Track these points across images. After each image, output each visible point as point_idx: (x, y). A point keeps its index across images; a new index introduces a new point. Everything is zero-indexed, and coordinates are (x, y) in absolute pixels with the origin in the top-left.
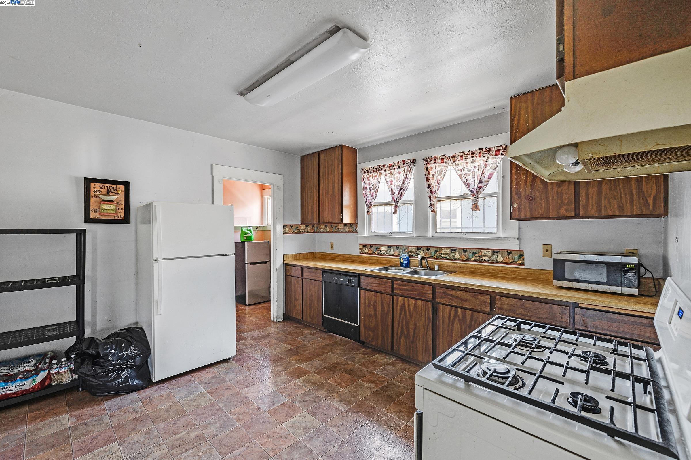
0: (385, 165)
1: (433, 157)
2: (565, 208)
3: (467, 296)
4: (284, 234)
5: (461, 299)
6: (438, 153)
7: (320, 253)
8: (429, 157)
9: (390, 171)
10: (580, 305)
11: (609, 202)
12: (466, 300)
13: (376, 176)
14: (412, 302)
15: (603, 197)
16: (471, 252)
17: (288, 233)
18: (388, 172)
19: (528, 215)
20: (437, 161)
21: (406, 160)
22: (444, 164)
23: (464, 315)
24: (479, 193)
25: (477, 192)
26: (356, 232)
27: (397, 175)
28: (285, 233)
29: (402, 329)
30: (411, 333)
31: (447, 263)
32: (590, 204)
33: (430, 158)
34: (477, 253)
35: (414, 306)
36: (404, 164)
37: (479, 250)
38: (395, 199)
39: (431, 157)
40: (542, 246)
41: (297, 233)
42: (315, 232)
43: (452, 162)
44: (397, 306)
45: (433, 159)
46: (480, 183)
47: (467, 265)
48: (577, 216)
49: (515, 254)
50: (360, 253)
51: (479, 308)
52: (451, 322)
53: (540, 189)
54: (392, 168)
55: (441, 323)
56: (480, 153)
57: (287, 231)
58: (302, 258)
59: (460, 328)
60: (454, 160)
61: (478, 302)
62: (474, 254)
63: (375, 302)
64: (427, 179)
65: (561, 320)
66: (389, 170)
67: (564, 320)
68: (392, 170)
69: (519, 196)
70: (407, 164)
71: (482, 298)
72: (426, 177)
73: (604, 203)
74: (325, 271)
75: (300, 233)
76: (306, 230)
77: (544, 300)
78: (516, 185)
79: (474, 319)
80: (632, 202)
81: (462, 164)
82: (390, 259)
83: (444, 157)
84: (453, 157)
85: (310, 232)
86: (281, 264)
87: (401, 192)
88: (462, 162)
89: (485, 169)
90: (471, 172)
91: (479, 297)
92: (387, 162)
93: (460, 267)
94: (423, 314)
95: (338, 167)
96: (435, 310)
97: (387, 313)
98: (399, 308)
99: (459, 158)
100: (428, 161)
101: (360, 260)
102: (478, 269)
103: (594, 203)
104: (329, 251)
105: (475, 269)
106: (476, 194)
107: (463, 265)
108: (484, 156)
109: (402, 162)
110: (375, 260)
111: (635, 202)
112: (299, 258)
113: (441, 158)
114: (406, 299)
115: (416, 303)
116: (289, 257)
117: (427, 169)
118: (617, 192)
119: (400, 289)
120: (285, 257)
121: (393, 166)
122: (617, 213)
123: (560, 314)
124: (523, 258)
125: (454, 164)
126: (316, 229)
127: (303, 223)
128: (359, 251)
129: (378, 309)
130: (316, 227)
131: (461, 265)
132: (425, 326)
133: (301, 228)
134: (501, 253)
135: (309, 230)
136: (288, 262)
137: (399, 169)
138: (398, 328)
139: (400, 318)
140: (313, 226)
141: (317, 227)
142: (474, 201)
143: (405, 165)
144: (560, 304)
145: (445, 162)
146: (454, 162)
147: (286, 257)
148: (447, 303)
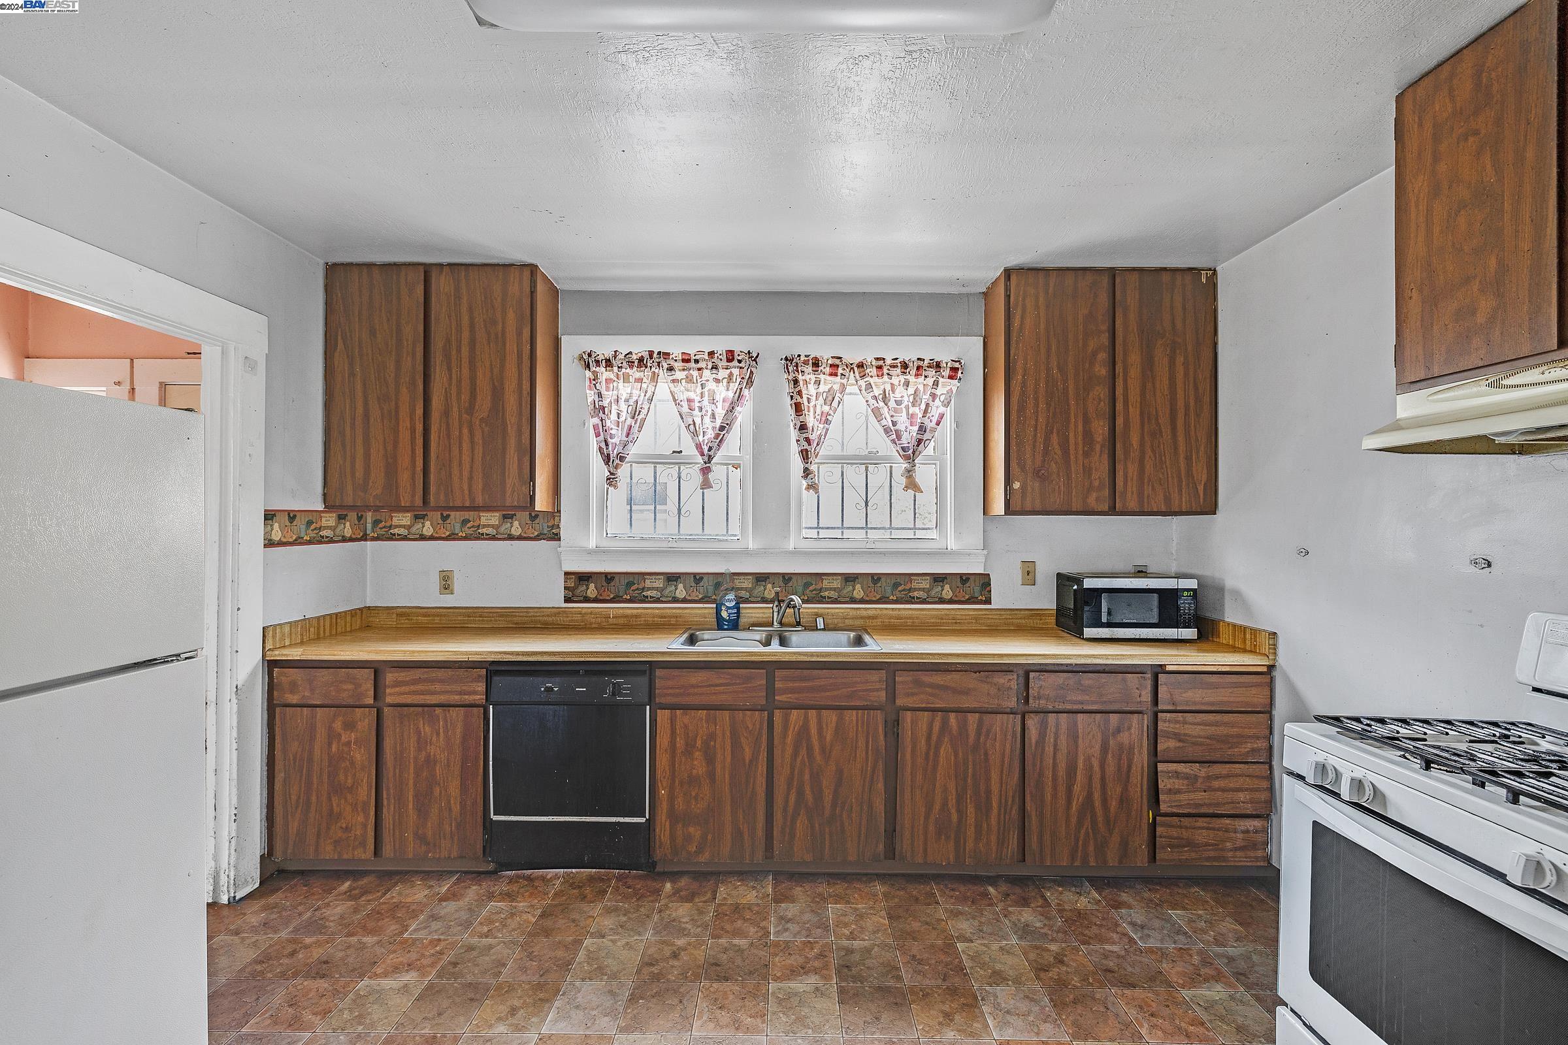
0: (668, 354)
1: (811, 357)
2: (1094, 495)
3: (970, 680)
4: (265, 546)
5: (956, 691)
6: (824, 348)
7: (393, 608)
8: (799, 356)
9: (686, 372)
10: (1169, 668)
11: (1153, 489)
12: (966, 692)
13: (640, 380)
14: (831, 717)
15: (1146, 481)
16: (888, 581)
17: (281, 544)
18: (679, 375)
19: (1038, 507)
20: (820, 368)
21: (737, 349)
22: (838, 379)
23: (963, 726)
24: (917, 453)
25: (914, 453)
26: (556, 537)
27: (712, 385)
28: (269, 544)
29: (800, 794)
30: (828, 798)
31: (837, 611)
32: (1129, 489)
33: (803, 358)
34: (902, 582)
35: (836, 727)
36: (729, 360)
37: (907, 577)
38: (706, 449)
39: (806, 356)
40: (1019, 565)
41: (309, 542)
42: (364, 538)
43: (858, 377)
44: (784, 735)
45: (811, 362)
46: (919, 432)
47: (885, 612)
48: (1113, 511)
49: (975, 581)
50: (567, 600)
51: (993, 704)
52: (933, 747)
53: (1057, 457)
54: (692, 364)
55: (908, 756)
56: (918, 368)
57: (277, 535)
58: (327, 633)
59: (953, 758)
60: (862, 374)
61: (993, 691)
62: (896, 585)
63: (712, 737)
64: (798, 408)
65: (1139, 699)
66: (684, 370)
67: (1143, 699)
68: (691, 372)
69: (1023, 468)
70: (740, 361)
71: (1001, 681)
72: (795, 403)
73: (1148, 490)
74: (495, 670)
75: (321, 541)
76: (338, 531)
77: (1110, 667)
78: (1018, 445)
79: (984, 730)
80: (1180, 491)
81: (880, 384)
82: (678, 611)
83: (837, 362)
84: (861, 365)
85: (351, 540)
86: (256, 662)
87: (723, 433)
88: (881, 381)
89: (931, 403)
90: (903, 406)
91: (996, 680)
92: (676, 346)
93: (869, 617)
94: (861, 743)
95: (519, 334)
96: (894, 726)
97: (751, 761)
98: (790, 739)
99: (874, 371)
100: (797, 366)
101: (570, 621)
102: (907, 618)
103: (1134, 489)
104: (433, 599)
105: (901, 618)
106: (912, 455)
107: (874, 612)
108: (926, 377)
109: (725, 354)
110: (626, 616)
111: (1184, 491)
112: (318, 634)
113: (830, 362)
114: (812, 714)
115: (841, 719)
116: (283, 635)
117: (796, 382)
118: (1163, 474)
119: (792, 691)
120: (270, 634)
121: (697, 361)
122: (1163, 509)
123: (1137, 688)
124: (988, 589)
125: (862, 383)
126: (369, 526)
127: (329, 506)
128: (561, 594)
129: (719, 756)
130: (369, 520)
131: (870, 613)
132: (866, 770)
133: (324, 523)
134: (949, 580)
135: (348, 532)
136: (277, 655)
137: (714, 371)
138: (788, 794)
139: (792, 768)
140: (360, 518)
141: (376, 523)
142: (909, 471)
143: (735, 363)
144: (1134, 670)
145: (839, 374)
146: (862, 377)
147: (274, 637)
148: (923, 706)
